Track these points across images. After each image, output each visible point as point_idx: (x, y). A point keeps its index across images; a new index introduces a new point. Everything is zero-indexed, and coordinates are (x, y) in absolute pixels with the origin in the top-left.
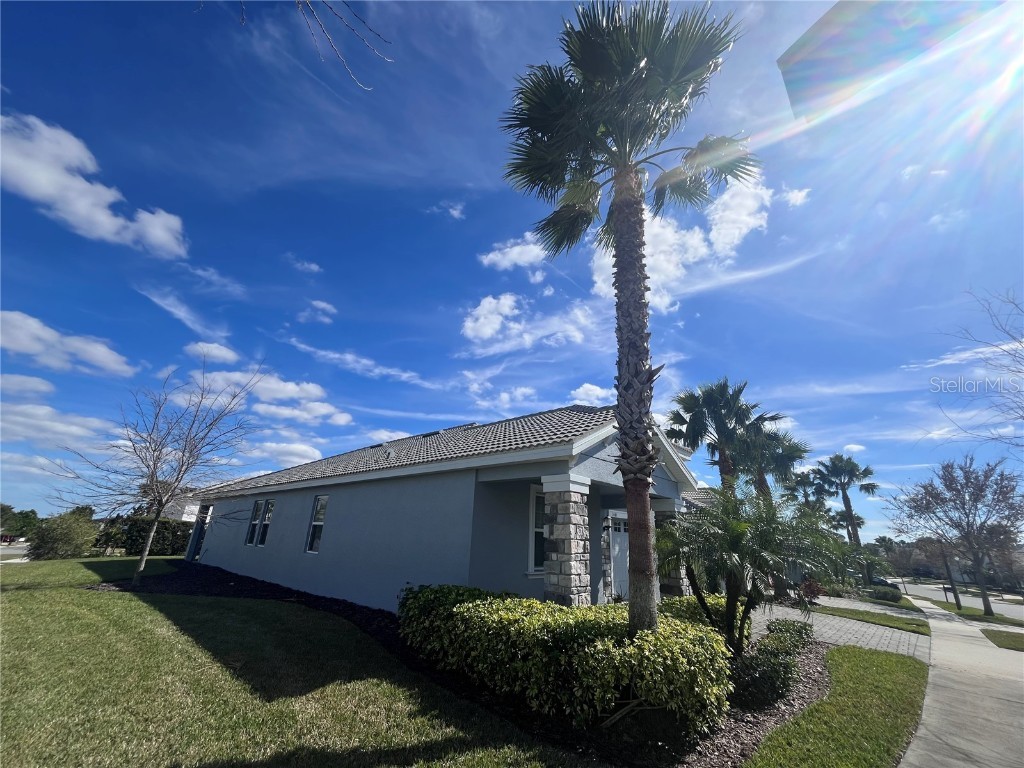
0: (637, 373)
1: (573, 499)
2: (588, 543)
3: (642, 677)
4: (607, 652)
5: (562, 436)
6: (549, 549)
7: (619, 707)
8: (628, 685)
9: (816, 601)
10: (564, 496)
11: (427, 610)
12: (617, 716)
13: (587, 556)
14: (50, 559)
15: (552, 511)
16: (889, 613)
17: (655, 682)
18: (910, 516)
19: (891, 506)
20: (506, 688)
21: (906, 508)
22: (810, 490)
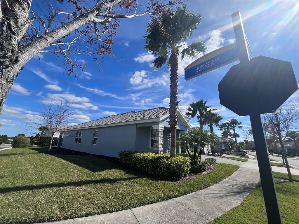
0: (174, 103)
1: (160, 131)
2: (163, 141)
3: (171, 165)
4: (165, 161)
5: (157, 116)
6: (154, 142)
7: (166, 171)
8: (169, 167)
9: (222, 155)
10: (157, 130)
11: (126, 155)
12: (167, 173)
13: (163, 144)
14: (18, 148)
15: (155, 134)
16: (239, 158)
17: (174, 166)
18: (249, 134)
19: (244, 132)
20: (144, 170)
21: (248, 132)
22: (226, 128)
